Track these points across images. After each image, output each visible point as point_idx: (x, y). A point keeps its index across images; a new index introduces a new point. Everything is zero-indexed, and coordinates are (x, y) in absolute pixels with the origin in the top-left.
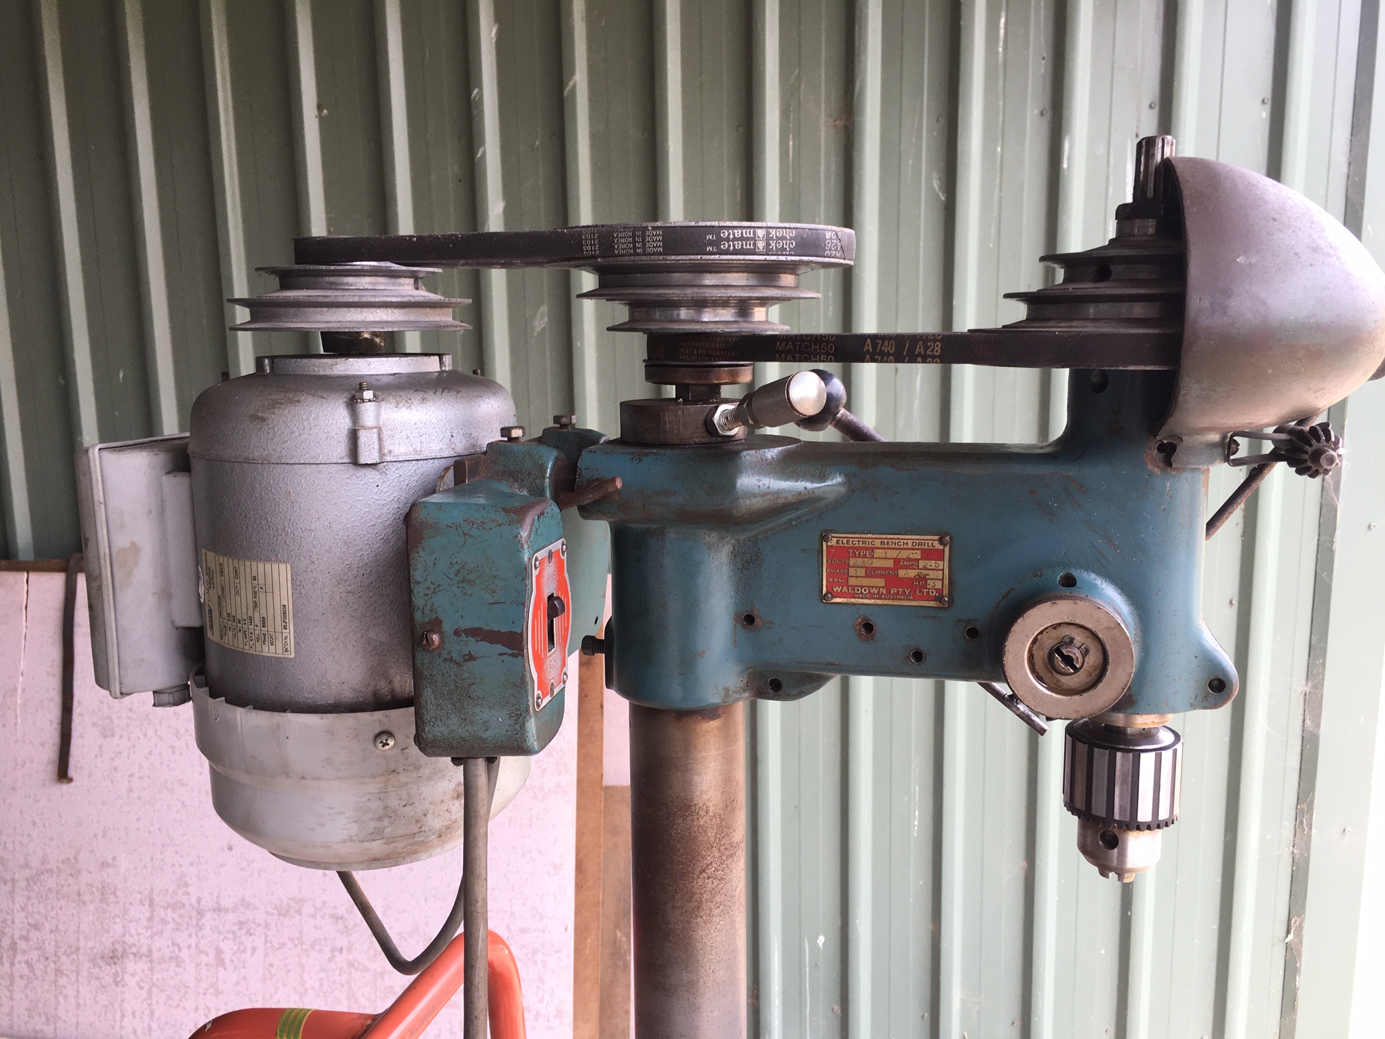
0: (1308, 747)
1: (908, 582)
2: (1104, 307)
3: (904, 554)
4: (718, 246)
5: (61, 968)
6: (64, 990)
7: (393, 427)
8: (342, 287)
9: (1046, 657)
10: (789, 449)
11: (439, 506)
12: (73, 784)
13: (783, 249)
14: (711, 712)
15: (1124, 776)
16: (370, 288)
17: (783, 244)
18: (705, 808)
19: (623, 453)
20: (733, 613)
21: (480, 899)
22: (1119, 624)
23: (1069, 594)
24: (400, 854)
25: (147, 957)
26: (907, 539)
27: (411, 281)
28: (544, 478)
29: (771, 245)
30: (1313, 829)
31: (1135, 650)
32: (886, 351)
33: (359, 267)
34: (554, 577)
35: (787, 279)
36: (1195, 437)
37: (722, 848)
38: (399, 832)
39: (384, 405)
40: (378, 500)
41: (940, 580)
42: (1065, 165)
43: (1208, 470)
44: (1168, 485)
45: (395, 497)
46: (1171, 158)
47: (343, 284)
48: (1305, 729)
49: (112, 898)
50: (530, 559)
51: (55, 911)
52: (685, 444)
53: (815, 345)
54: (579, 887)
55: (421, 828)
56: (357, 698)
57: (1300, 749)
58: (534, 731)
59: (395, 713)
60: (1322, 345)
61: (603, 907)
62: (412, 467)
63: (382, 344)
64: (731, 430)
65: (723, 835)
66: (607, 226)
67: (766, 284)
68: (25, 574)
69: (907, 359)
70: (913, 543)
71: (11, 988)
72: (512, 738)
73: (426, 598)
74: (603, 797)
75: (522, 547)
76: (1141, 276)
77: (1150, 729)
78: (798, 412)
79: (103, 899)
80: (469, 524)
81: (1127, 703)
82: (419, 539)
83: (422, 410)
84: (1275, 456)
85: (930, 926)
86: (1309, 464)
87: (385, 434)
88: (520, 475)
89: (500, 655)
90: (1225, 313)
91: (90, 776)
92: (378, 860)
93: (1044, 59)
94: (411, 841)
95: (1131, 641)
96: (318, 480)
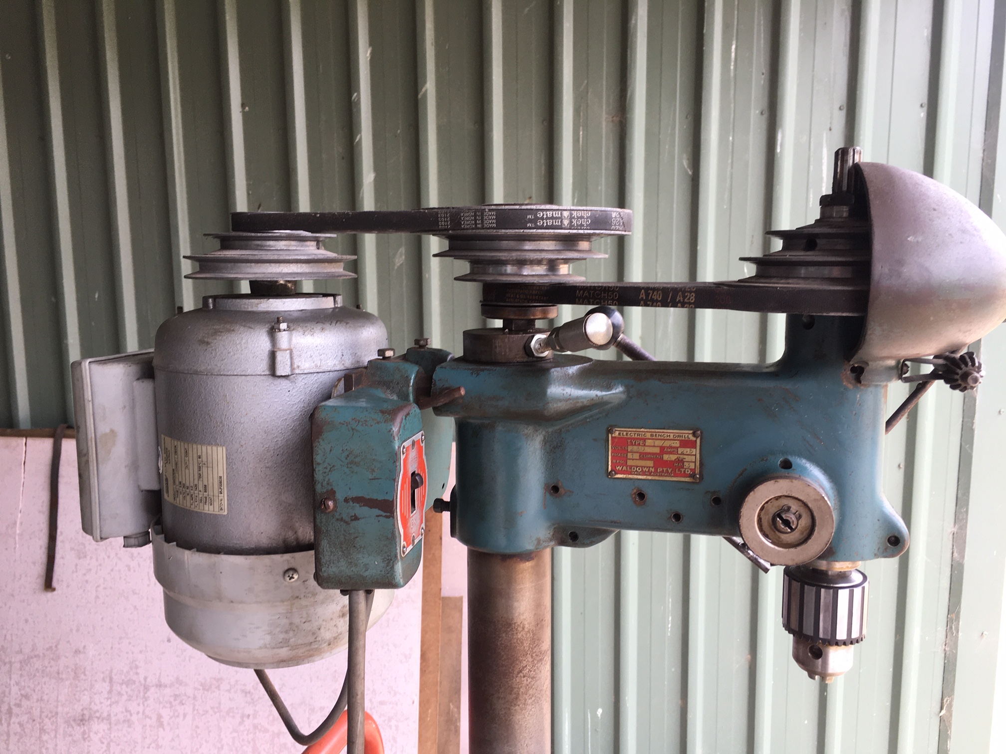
0: (956, 572)
1: (670, 464)
2: (812, 269)
3: (667, 444)
4: (536, 223)
5: (45, 727)
6: (46, 744)
7: (300, 349)
8: (265, 248)
9: (771, 519)
10: (585, 366)
11: (335, 408)
12: (55, 593)
13: (582, 225)
14: (526, 556)
15: (826, 606)
16: (285, 249)
17: (582, 221)
18: (522, 625)
19: (465, 369)
20: (543, 484)
21: (359, 693)
22: (823, 497)
23: (787, 475)
24: (300, 657)
25: (107, 720)
26: (670, 433)
27: (314, 243)
28: (409, 386)
29: (573, 222)
30: (959, 632)
31: (835, 515)
32: (655, 299)
33: (278, 234)
34: (416, 459)
35: (584, 245)
36: (877, 362)
37: (534, 655)
38: (300, 642)
39: (295, 333)
40: (289, 401)
41: (693, 462)
42: (778, 150)
43: (886, 386)
44: (858, 396)
45: (302, 399)
46: (860, 164)
47: (266, 246)
48: (954, 559)
49: (82, 677)
50: (399, 447)
51: (40, 686)
52: (510, 363)
53: (605, 293)
54: (423, 671)
55: (316, 638)
56: (272, 544)
57: (950, 574)
58: (400, 571)
59: (298, 555)
60: (969, 299)
61: (440, 686)
62: (314, 378)
63: (293, 288)
64: (542, 352)
65: (534, 645)
66: (456, 208)
67: (568, 249)
68: (24, 439)
69: (670, 304)
70: (674, 435)
71: (7, 742)
72: (384, 576)
73: (325, 475)
74: (441, 605)
75: (394, 438)
76: (838, 247)
77: (845, 572)
78: (591, 342)
79: (76, 677)
80: (356, 422)
81: (829, 553)
82: (320, 433)
83: (322, 337)
84: (934, 376)
85: (680, 702)
86: (960, 382)
87: (295, 353)
88: (391, 384)
89: (377, 516)
90: (900, 277)
91: (68, 586)
92: (285, 661)
93: (763, 74)
94: (308, 648)
95: (832, 508)
96: (246, 387)
